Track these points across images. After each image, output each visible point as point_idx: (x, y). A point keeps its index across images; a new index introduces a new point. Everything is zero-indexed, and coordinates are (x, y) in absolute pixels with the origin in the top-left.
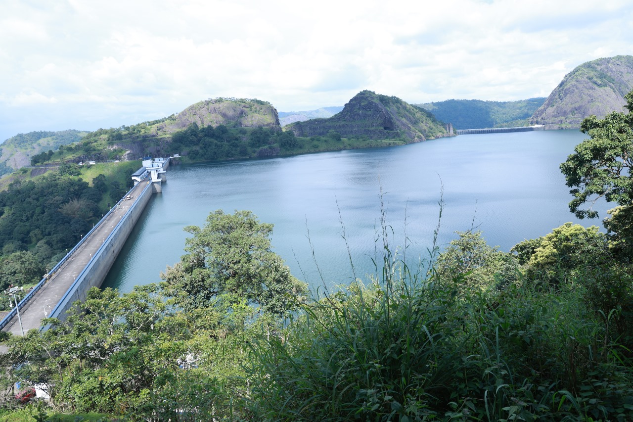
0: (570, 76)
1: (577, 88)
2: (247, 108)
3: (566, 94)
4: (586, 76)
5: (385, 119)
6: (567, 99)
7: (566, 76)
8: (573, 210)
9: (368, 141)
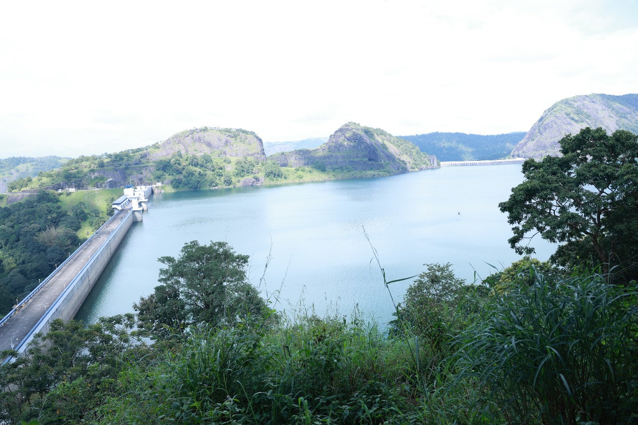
0: (549, 111)
1: (556, 124)
2: (232, 137)
4: (564, 112)
5: (370, 151)
6: (546, 134)
7: (545, 112)
8: (513, 247)
9: (352, 173)
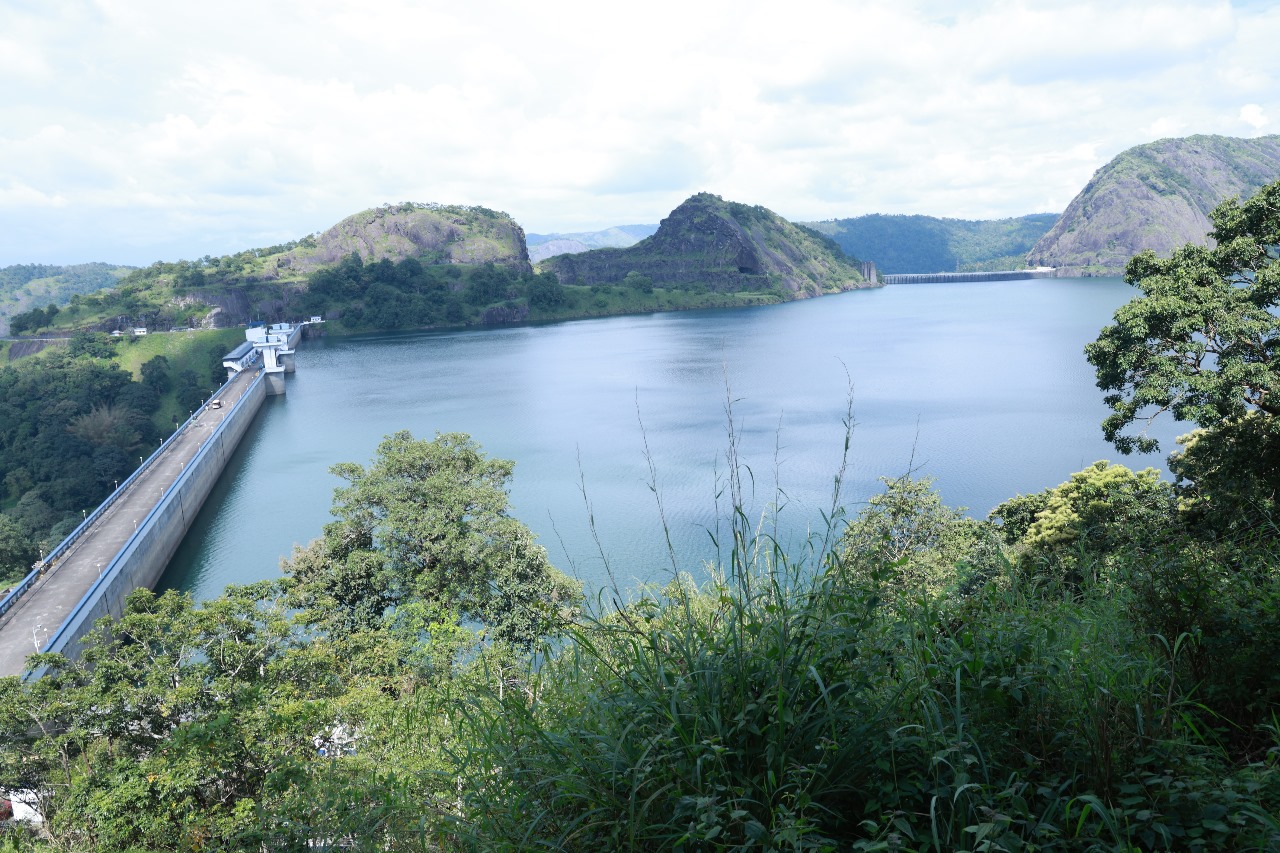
0: (1105, 172)
1: (1119, 197)
2: (463, 224)
3: (1097, 208)
4: (1136, 173)
5: (742, 252)
6: (1099, 218)
7: (1098, 172)
8: (1110, 437)
9: (706, 296)
